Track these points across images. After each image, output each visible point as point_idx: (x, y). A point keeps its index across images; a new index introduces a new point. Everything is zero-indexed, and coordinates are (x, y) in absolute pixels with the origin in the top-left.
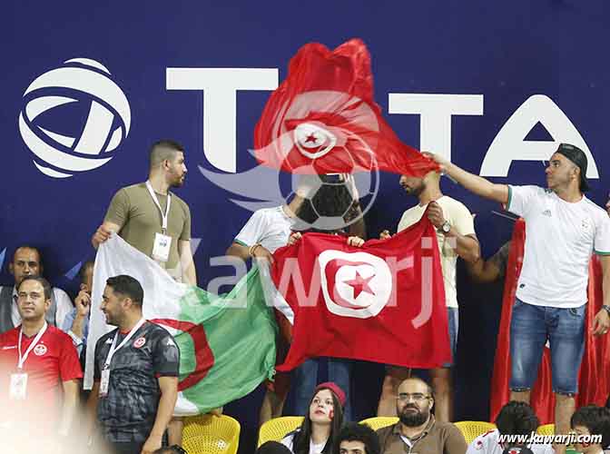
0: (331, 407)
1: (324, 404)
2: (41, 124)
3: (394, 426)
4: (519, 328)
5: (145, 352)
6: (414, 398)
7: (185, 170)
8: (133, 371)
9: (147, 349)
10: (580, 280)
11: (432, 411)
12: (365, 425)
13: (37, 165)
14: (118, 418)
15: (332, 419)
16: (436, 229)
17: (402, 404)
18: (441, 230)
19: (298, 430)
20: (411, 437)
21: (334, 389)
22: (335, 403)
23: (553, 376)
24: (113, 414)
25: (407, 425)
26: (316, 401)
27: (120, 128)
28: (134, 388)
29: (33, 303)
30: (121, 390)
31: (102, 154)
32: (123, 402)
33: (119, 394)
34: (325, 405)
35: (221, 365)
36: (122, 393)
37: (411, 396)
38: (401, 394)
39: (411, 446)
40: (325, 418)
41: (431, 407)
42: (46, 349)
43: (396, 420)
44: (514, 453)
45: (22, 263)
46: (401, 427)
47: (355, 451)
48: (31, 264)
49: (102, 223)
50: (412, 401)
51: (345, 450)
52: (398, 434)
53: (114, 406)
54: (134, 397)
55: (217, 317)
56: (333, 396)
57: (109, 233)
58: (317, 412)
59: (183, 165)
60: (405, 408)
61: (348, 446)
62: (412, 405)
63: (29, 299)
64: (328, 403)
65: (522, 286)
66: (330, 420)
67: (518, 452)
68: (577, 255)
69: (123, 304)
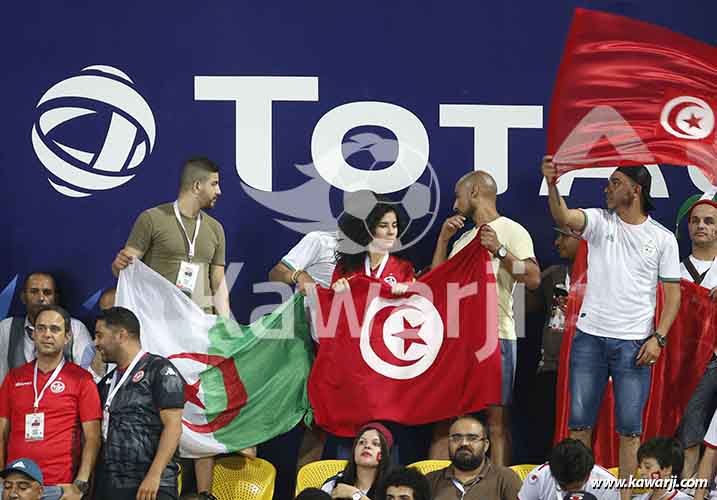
0: (378, 449)
1: (370, 446)
2: (56, 138)
3: (445, 469)
4: (580, 361)
5: (143, 385)
6: (468, 440)
7: (219, 192)
8: (134, 408)
9: (145, 382)
10: (647, 310)
11: (488, 454)
12: (415, 469)
13: (52, 183)
14: (123, 462)
15: (380, 461)
16: (491, 254)
17: (455, 446)
18: (497, 255)
19: (340, 475)
20: (464, 482)
21: (382, 430)
22: (383, 445)
23: (617, 415)
24: (118, 458)
25: (461, 469)
26: (362, 442)
27: (144, 143)
28: (137, 428)
29: (53, 337)
30: (123, 430)
31: (124, 172)
32: (127, 445)
33: (122, 435)
34: (372, 447)
35: (254, 402)
36: (125, 434)
37: (465, 438)
38: (453, 436)
39: (464, 493)
40: (372, 460)
41: (486, 449)
42: (63, 387)
43: (447, 463)
44: (576, 499)
45: (36, 291)
46: (453, 471)
47: (402, 497)
48: (46, 292)
49: (123, 248)
50: (465, 443)
51: (392, 496)
52: (449, 479)
53: (118, 449)
54: (139, 439)
55: (247, 349)
56: (380, 437)
57: (130, 259)
58: (363, 454)
59: (217, 187)
60: (458, 450)
61: (395, 491)
62: (465, 447)
63: (49, 332)
64: (375, 444)
65: (583, 315)
66: (377, 463)
67: (581, 498)
68: (641, 283)
69: (118, 336)
